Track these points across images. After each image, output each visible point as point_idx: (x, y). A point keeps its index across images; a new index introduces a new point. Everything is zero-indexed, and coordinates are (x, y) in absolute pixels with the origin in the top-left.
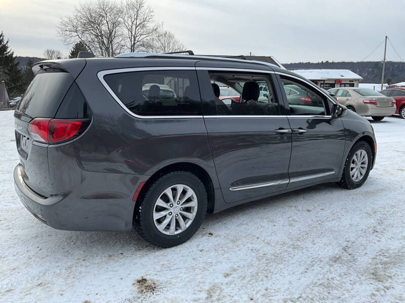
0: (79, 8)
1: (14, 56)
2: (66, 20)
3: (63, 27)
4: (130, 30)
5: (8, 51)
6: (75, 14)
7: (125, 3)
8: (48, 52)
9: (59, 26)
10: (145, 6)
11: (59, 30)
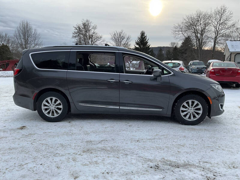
0: (185, 18)
1: (150, 47)
2: (177, 25)
3: (174, 29)
4: (216, 27)
5: (148, 44)
6: (182, 21)
7: (213, 11)
8: (172, 43)
9: (172, 29)
10: (227, 11)
11: (172, 31)
